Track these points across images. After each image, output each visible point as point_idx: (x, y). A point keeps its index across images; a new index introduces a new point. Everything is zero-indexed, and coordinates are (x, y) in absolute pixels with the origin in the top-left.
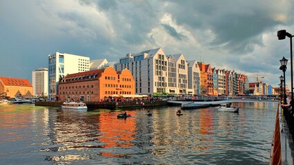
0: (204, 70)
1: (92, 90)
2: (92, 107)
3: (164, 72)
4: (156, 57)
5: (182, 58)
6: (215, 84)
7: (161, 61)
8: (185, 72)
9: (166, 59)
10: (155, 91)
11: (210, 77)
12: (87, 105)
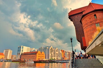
0: (63, 52)
1: (34, 57)
2: (35, 62)
3: (52, 53)
4: (50, 48)
5: (57, 48)
6: (66, 56)
7: (52, 50)
8: (58, 53)
9: (53, 49)
10: (50, 58)
11: (64, 54)
12: (34, 62)
